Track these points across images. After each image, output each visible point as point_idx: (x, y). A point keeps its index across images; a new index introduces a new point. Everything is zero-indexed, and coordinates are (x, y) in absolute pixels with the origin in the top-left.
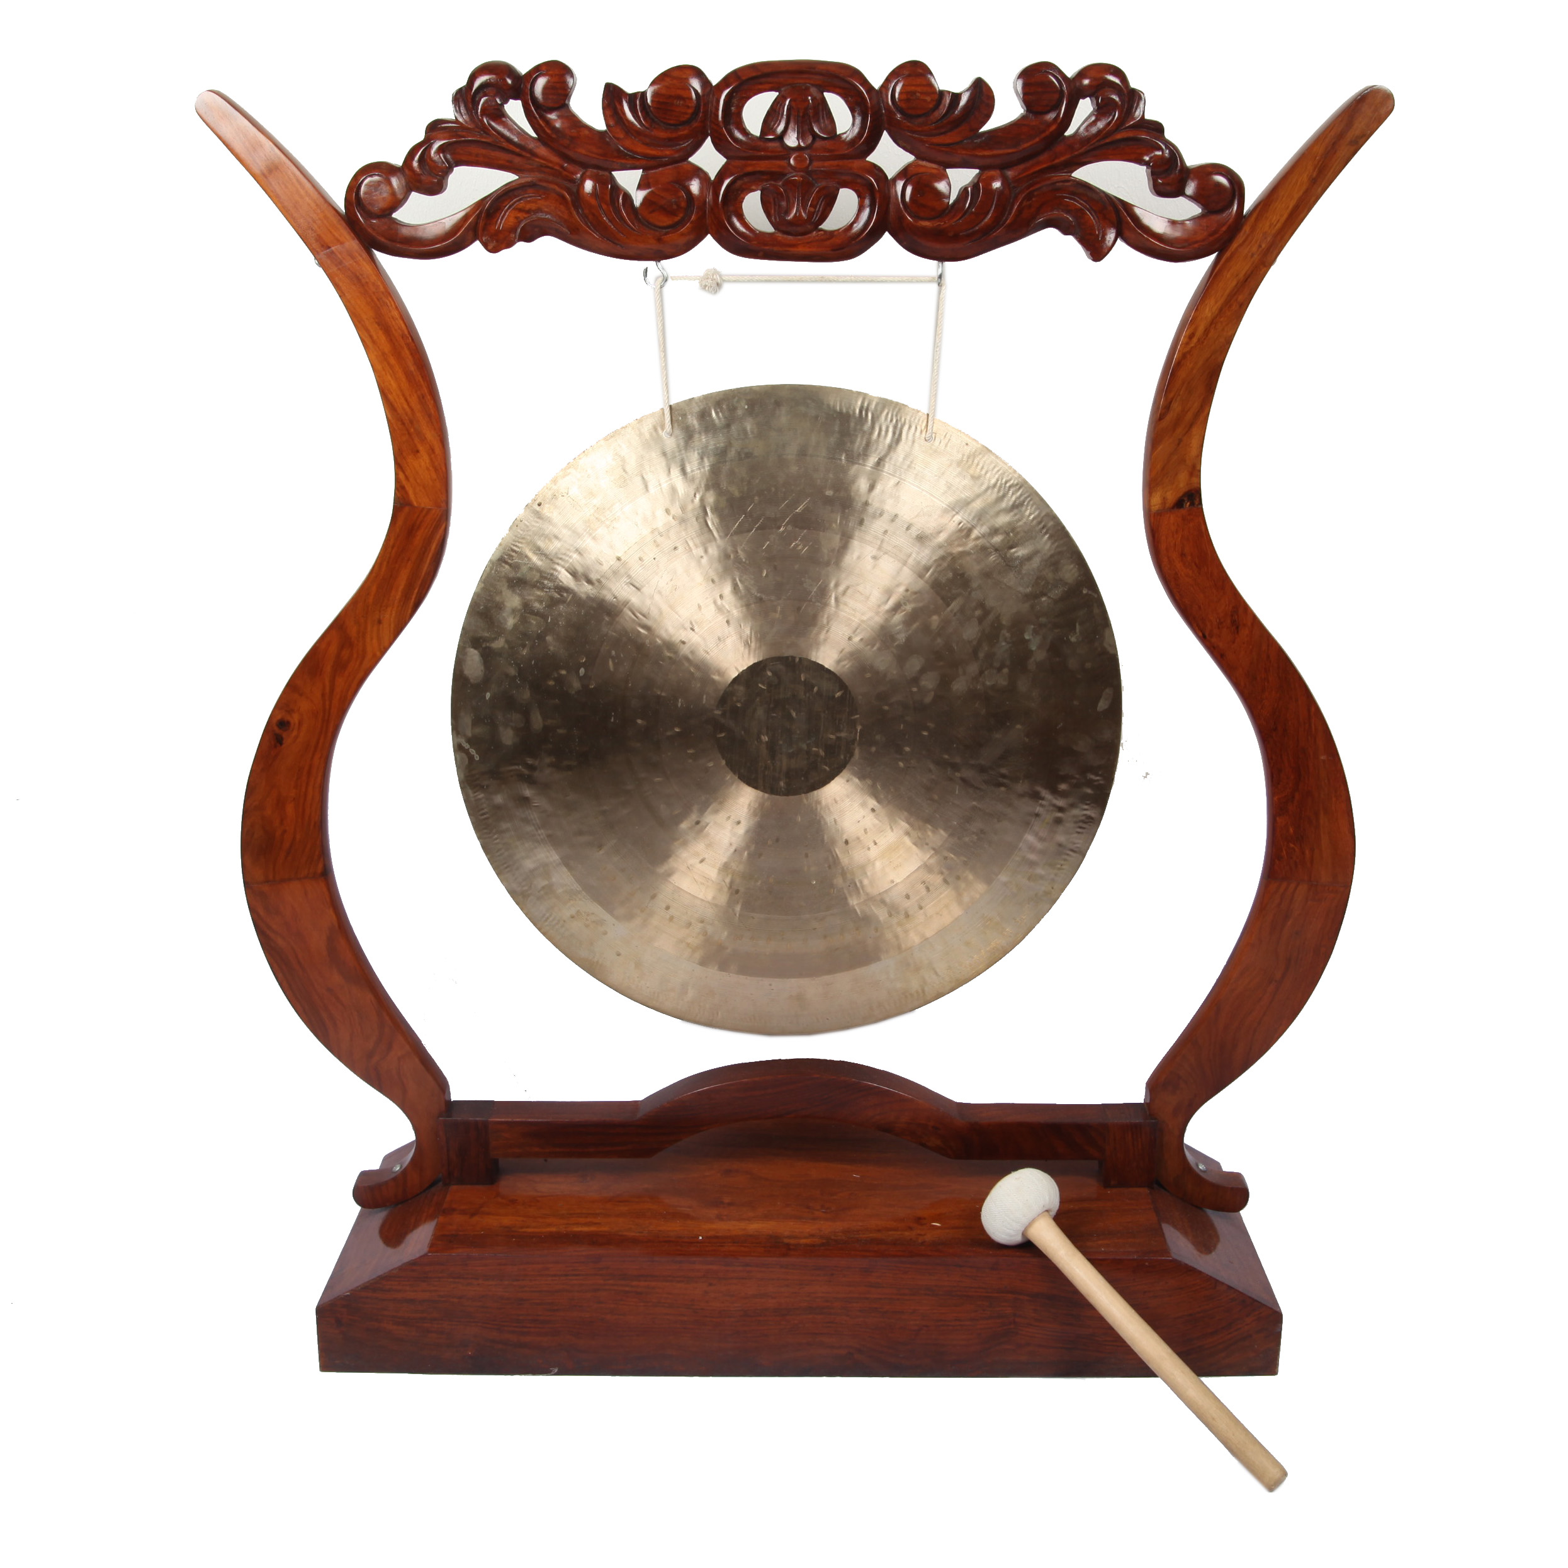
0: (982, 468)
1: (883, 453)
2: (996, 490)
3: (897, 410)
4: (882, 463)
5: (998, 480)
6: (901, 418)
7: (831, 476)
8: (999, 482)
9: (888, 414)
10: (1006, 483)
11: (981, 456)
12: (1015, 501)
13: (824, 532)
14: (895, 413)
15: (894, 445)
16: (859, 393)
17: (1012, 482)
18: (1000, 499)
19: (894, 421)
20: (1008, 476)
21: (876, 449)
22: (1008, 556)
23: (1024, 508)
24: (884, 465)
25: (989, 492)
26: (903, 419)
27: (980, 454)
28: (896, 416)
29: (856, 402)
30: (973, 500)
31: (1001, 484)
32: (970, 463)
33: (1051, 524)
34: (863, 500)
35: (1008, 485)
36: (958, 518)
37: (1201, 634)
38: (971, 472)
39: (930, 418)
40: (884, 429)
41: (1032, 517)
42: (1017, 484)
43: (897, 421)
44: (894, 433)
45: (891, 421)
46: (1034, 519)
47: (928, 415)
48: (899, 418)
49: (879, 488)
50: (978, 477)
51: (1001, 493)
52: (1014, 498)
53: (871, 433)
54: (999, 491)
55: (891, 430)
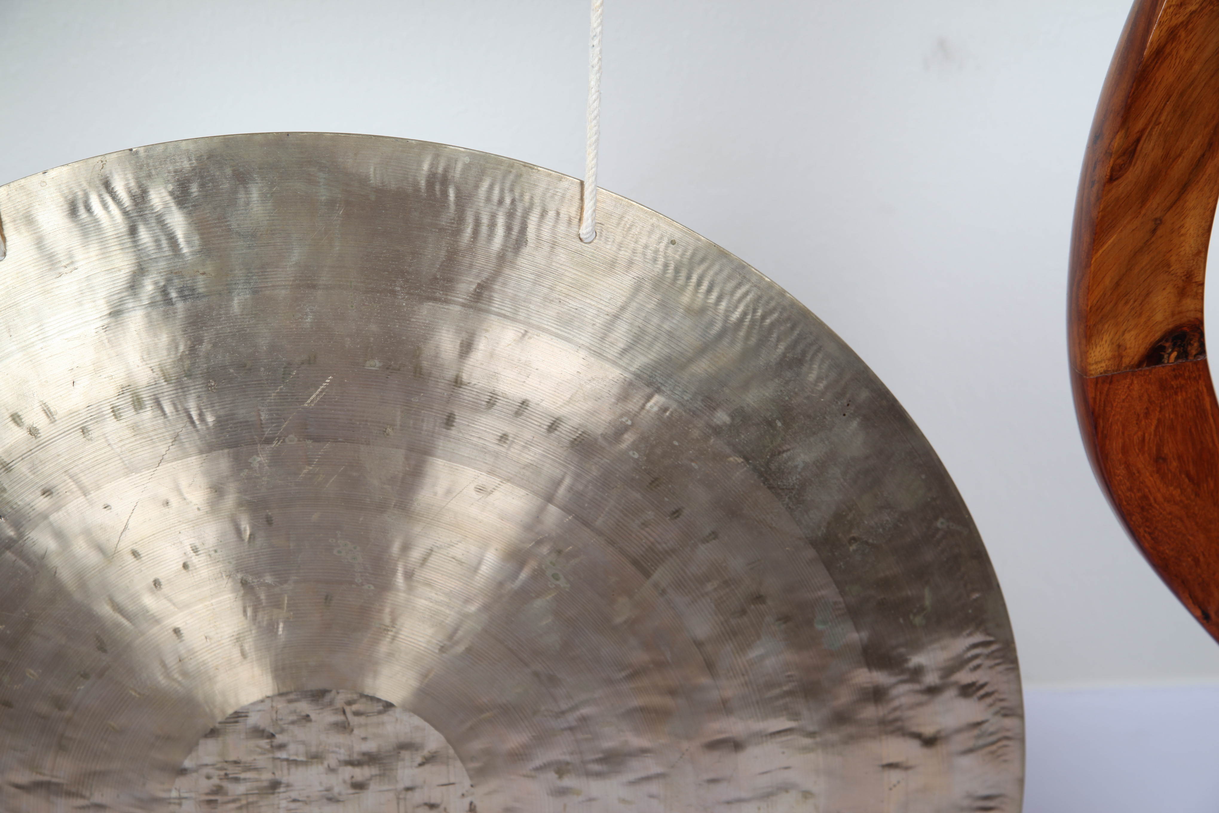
0: (709, 291)
1: (485, 275)
2: (742, 333)
3: (511, 177)
4: (486, 294)
5: (745, 314)
6: (522, 195)
7: (374, 328)
8: (749, 317)
9: (491, 187)
10: (763, 317)
11: (703, 267)
12: (784, 355)
13: (368, 444)
14: (507, 185)
15: (510, 255)
16: (424, 145)
17: (776, 315)
18: (748, 354)
19: (508, 201)
20: (768, 303)
21: (471, 266)
22: (773, 467)
23: (805, 369)
24: (490, 299)
25: (726, 341)
26: (527, 197)
27: (703, 260)
28: (512, 190)
29: (420, 163)
30: (691, 361)
31: (753, 321)
32: (681, 281)
33: (864, 395)
34: (450, 374)
35: (768, 321)
36: (657, 400)
37: (1199, 613)
38: (686, 299)
39: (587, 193)
40: (485, 220)
41: (821, 386)
42: (789, 319)
43: (513, 201)
44: (509, 228)
45: (501, 202)
46: (827, 388)
47: (582, 184)
48: (517, 195)
49: (482, 346)
50: (703, 310)
51: (753, 341)
52: (782, 347)
53: (457, 232)
54: (747, 337)
55: (501, 221)
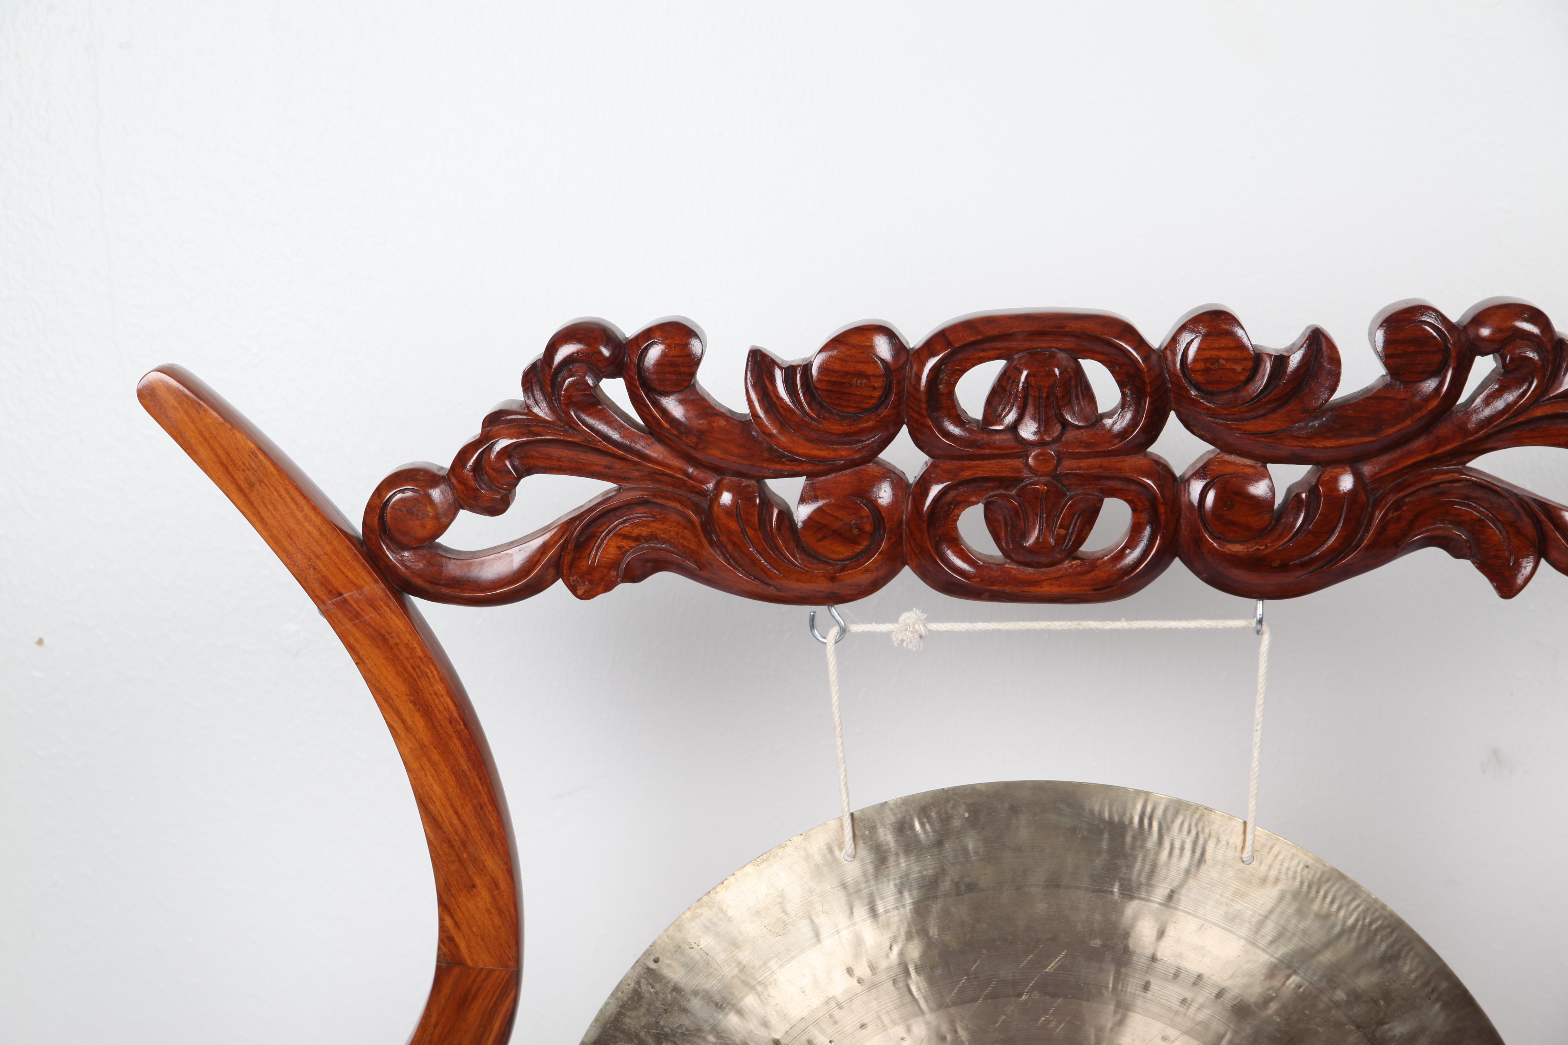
0: (1332, 902)
1: (1175, 884)
2: (1355, 934)
3: (1197, 816)
4: (1176, 896)
5: (1357, 920)
6: (1203, 829)
7: (1098, 917)
8: (1360, 923)
9: (1182, 823)
10: (1371, 923)
11: (1328, 885)
12: (1386, 952)
13: (1088, 1001)
14: (1194, 822)
15: (1193, 870)
16: (1138, 792)
17: (1379, 922)
18: (1360, 949)
19: (1194, 833)
20: (1374, 913)
21: (1166, 878)
22: (1378, 1034)
23: (1400, 963)
24: (1179, 901)
25: (1344, 939)
26: (1207, 830)
27: (1328, 880)
28: (1196, 825)
29: (1134, 805)
30: (1319, 952)
31: (1363, 926)
32: (1312, 895)
33: (1444, 985)
34: (1148, 952)
35: (1374, 927)
36: (1294, 980)
38: (1315, 907)
39: (1249, 829)
40: (1177, 845)
41: (1413, 976)
42: (1388, 926)
43: (1197, 834)
44: (1194, 851)
45: (1189, 832)
46: (1417, 978)
47: (1245, 823)
48: (1200, 829)
49: (1171, 932)
50: (1327, 916)
51: (1363, 940)
52: (1384, 946)
53: (1157, 854)
54: (1359, 937)
55: (1188, 846)
